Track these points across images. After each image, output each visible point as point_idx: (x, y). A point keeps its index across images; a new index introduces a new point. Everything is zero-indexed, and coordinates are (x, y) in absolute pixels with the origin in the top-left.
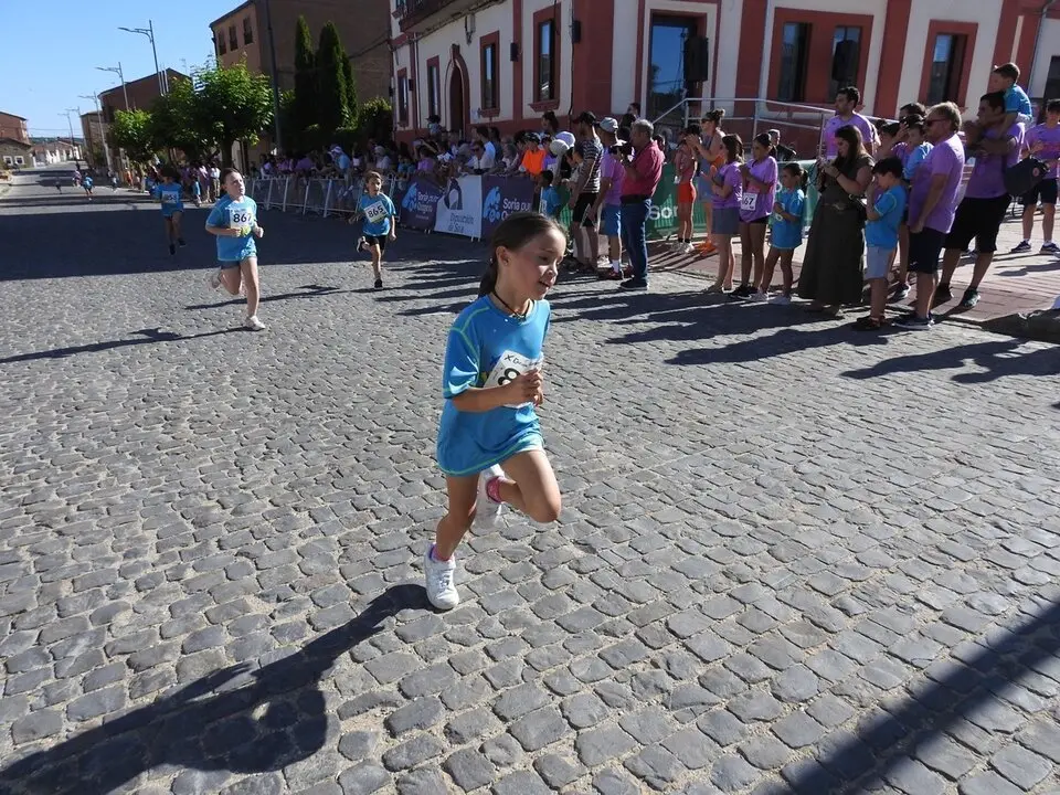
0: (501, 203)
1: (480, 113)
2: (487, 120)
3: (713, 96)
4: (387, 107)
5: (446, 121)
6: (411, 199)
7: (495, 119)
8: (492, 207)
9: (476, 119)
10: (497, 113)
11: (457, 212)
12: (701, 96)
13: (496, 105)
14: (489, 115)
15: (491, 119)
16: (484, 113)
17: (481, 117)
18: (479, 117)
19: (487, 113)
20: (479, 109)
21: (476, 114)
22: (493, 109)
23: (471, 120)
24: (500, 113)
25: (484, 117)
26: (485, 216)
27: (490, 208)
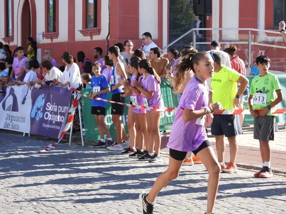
0: (45, 106)
1: (44, 36)
2: (49, 41)
3: (221, 26)
5: (17, 41)
7: (55, 41)
8: (38, 109)
9: (40, 39)
10: (57, 36)
12: (211, 27)
13: (56, 30)
14: (50, 37)
15: (52, 40)
16: (47, 36)
17: (45, 38)
18: (43, 38)
19: (50, 36)
20: (43, 32)
21: (41, 36)
22: (54, 33)
23: (37, 41)
24: (59, 36)
25: (46, 39)
26: (33, 116)
27: (37, 110)
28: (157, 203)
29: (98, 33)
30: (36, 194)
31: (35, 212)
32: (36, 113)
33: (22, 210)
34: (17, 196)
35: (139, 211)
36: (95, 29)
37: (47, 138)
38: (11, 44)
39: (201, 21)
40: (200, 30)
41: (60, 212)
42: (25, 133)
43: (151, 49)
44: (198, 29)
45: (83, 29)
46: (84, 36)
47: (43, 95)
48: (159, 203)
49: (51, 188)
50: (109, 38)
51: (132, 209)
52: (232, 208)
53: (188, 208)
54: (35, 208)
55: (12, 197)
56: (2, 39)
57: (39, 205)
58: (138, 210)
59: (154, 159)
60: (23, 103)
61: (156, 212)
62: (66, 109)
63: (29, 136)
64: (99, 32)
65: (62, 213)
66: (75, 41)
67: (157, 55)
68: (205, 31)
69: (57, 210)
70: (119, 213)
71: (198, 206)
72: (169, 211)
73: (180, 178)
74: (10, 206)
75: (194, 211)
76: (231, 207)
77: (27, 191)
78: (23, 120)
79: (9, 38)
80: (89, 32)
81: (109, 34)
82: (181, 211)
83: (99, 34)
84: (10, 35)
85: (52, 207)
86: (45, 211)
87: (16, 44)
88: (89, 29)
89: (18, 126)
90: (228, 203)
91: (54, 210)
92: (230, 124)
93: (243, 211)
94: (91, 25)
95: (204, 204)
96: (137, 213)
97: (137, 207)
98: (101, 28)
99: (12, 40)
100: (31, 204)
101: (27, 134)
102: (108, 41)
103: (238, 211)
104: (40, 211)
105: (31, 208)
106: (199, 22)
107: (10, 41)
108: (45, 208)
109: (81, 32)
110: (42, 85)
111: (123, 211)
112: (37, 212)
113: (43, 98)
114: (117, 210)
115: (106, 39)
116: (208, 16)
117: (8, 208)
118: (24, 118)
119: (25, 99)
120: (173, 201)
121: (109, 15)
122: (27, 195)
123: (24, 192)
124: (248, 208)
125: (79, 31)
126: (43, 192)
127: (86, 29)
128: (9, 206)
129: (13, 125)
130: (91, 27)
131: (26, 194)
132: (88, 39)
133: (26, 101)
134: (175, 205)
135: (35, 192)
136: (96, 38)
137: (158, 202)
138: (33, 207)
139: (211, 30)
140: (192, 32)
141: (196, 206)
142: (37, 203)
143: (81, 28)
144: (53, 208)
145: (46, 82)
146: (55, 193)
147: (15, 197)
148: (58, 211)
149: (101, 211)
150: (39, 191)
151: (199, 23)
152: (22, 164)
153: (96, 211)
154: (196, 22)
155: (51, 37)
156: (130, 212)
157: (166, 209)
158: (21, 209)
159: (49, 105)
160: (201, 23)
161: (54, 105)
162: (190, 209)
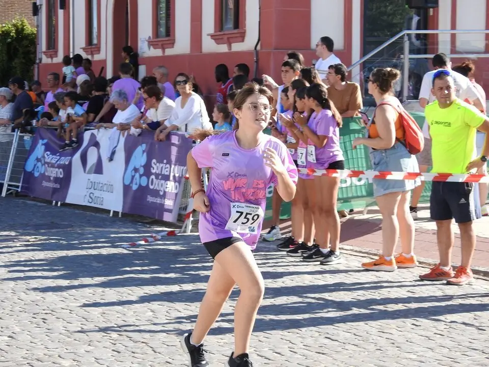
1: (151, 44)
2: (158, 52)
3: (453, 26)
4: (29, 29)
5: (106, 54)
6: (38, 160)
7: (169, 52)
8: (136, 170)
9: (145, 50)
10: (172, 44)
11: (93, 177)
12: (437, 29)
13: (171, 34)
14: (160, 46)
15: (164, 52)
16: (155, 43)
17: (152, 48)
18: (149, 48)
19: (160, 43)
20: (150, 37)
21: (146, 43)
22: (167, 39)
23: (140, 51)
24: (175, 44)
25: (155, 48)
26: (127, 183)
27: (133, 171)
28: (326, 338)
29: (241, 39)
30: (119, 319)
31: (113, 350)
32: (133, 177)
33: (92, 348)
34: (85, 322)
35: (293, 352)
36: (236, 31)
37: (150, 220)
38: (97, 57)
39: (419, 18)
40: (417, 34)
41: (155, 352)
42: (114, 212)
43: (331, 67)
44: (414, 32)
45: (215, 32)
46: (218, 44)
47: (144, 146)
48: (329, 338)
49: (146, 309)
50: (259, 48)
51: (281, 348)
52: (456, 349)
53: (379, 348)
54: (115, 344)
55: (78, 324)
56: (81, 48)
57: (121, 338)
58: (291, 350)
59: (329, 259)
60: (111, 159)
61: (323, 354)
62: (183, 170)
63: (120, 216)
64: (242, 37)
65: (159, 353)
66: (201, 52)
67: (340, 76)
68: (425, 35)
69: (151, 347)
70: (258, 355)
71: (396, 345)
72: (345, 352)
73: (371, 293)
74: (72, 339)
75: (389, 353)
76: (454, 347)
77: (104, 313)
78: (110, 188)
79: (93, 47)
80: (225, 37)
81: (259, 40)
82: (367, 353)
83: (243, 41)
84: (95, 41)
85: (143, 342)
86: (130, 349)
87: (105, 58)
88: (226, 32)
89: (101, 200)
90: (451, 339)
91: (146, 348)
92: (463, 201)
93: (475, 354)
94: (230, 25)
95: (407, 341)
96: (289, 355)
97: (291, 345)
98: (245, 30)
99: (98, 50)
100: (108, 337)
101: (116, 213)
102: (257, 52)
103: (465, 353)
104: (121, 348)
105: (108, 344)
106: (416, 19)
107: (94, 53)
108: (131, 344)
109: (212, 36)
110: (141, 128)
111: (266, 351)
112: (116, 351)
113: (144, 152)
114: (254, 349)
115: (254, 49)
116: (431, 10)
117: (68, 344)
118: (112, 185)
119: (113, 153)
120: (355, 334)
121: (260, 8)
122: (105, 320)
123: (99, 316)
124: (484, 348)
125: (208, 35)
126: (132, 315)
127: (220, 31)
128: (70, 339)
129: (93, 197)
130: (229, 29)
131: (102, 319)
132: (223, 48)
133: (116, 156)
134: (356, 342)
135: (118, 316)
136: (237, 47)
137: (328, 336)
138: (111, 341)
139: (437, 34)
140: (402, 37)
141: (393, 344)
142: (118, 336)
143: (212, 31)
144: (144, 344)
145: (148, 124)
146: (150, 318)
147: (82, 323)
148: (153, 350)
149: (225, 351)
150: (125, 313)
151: (416, 21)
152: (101, 265)
153: (218, 351)
154: (411, 19)
155: (162, 45)
156: (276, 353)
157: (340, 349)
158: (89, 345)
159: (154, 163)
160: (419, 22)
161: (163, 163)
162: (382, 349)
